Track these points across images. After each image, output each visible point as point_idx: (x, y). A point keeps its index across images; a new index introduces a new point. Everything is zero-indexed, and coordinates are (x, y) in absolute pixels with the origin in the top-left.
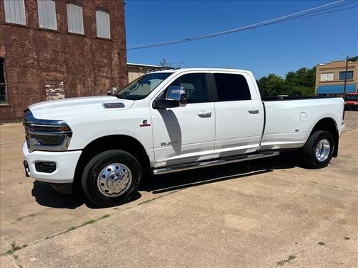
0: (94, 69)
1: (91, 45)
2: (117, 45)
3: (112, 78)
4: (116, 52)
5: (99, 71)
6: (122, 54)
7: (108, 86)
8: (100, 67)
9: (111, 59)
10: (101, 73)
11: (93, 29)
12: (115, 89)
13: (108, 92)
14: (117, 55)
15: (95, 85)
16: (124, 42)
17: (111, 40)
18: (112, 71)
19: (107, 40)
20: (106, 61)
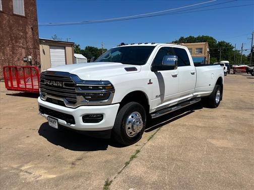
0: (12, 40)
1: (9, 21)
2: (30, 21)
3: (27, 49)
4: (30, 27)
5: (16, 42)
6: (35, 29)
7: (24, 55)
8: (17, 39)
9: (26, 33)
10: (17, 44)
11: (10, 6)
12: (30, 57)
13: (24, 59)
14: (31, 30)
15: (13, 53)
16: (36, 20)
17: (25, 17)
18: (27, 42)
19: (22, 17)
20: (21, 34)
